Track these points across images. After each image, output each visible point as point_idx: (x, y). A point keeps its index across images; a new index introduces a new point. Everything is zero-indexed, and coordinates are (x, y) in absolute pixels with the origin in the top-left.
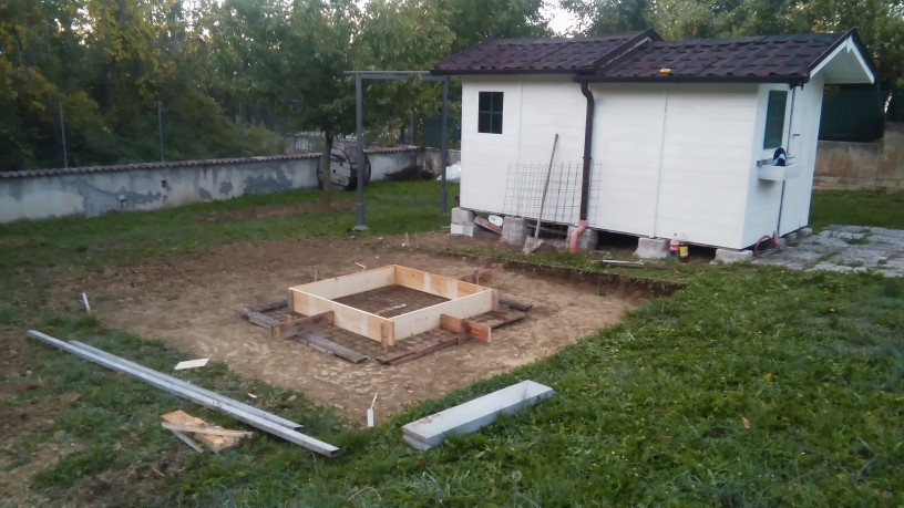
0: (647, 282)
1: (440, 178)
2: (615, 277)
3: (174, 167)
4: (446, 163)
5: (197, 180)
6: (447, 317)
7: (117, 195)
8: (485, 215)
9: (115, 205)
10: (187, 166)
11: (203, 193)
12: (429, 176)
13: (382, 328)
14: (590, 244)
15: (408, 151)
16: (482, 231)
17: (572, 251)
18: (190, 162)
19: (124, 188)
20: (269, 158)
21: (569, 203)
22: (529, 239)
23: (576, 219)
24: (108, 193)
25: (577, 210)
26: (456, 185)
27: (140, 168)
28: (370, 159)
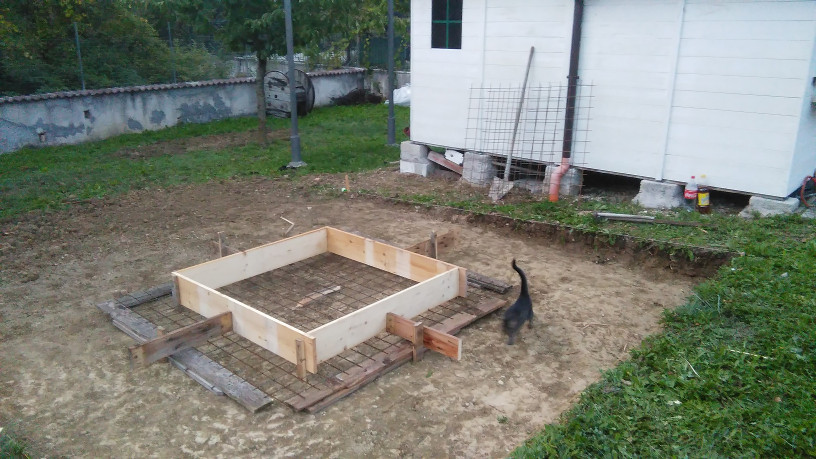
0: (667, 249)
1: (387, 102)
2: (619, 239)
3: (97, 95)
4: (394, 85)
5: (124, 109)
6: (396, 317)
7: (33, 128)
8: (441, 151)
9: (32, 140)
10: (112, 94)
11: (133, 123)
12: (376, 100)
13: (298, 346)
14: (574, 187)
15: (355, 74)
16: (437, 169)
17: (553, 198)
18: (115, 90)
19: (40, 120)
20: (205, 83)
21: (548, 136)
22: (497, 181)
23: (558, 157)
24: (23, 126)
25: (559, 146)
26: (405, 109)
27: (58, 97)
28: (314, 83)
